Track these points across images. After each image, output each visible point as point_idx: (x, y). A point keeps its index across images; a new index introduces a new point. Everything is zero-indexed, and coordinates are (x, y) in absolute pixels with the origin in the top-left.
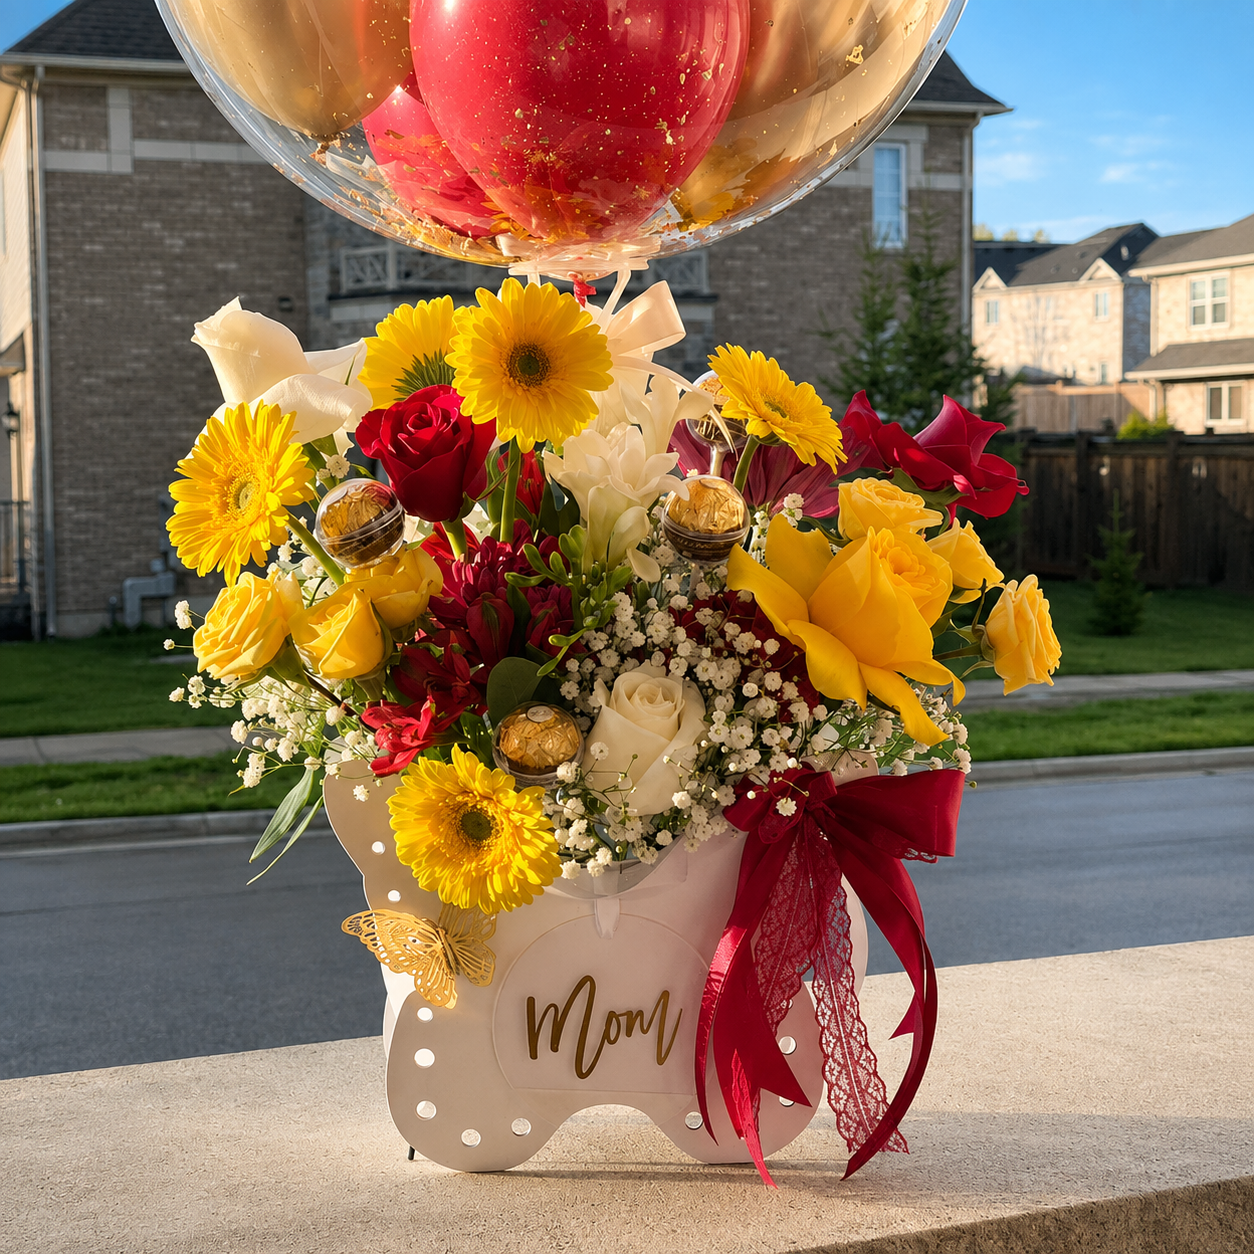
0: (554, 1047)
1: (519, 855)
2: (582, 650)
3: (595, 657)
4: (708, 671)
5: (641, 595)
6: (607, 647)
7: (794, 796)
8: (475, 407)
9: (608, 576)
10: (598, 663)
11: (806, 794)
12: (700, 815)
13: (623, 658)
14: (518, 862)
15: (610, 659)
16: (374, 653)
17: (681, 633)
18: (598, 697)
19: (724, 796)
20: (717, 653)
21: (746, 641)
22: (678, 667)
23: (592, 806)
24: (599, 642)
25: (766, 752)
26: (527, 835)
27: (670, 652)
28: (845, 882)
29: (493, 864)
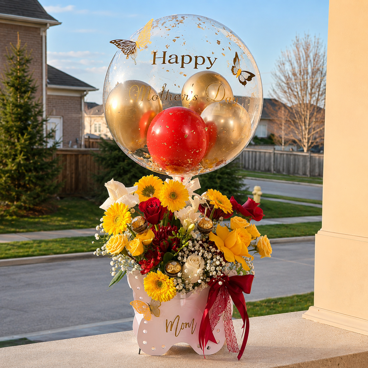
0: (171, 330)
1: (168, 291)
2: (182, 251)
3: (184, 252)
4: (206, 255)
5: (193, 240)
6: (187, 250)
7: (222, 281)
8: (164, 204)
9: (187, 236)
10: (185, 253)
11: (224, 281)
12: (203, 283)
13: (189, 252)
14: (168, 292)
15: (187, 252)
16: (142, 250)
17: (201, 248)
18: (185, 260)
19: (208, 280)
20: (208, 251)
21: (213, 250)
22: (200, 254)
23: (183, 281)
24: (185, 249)
25: (217, 271)
26: (170, 287)
27: (199, 251)
28: (230, 297)
29: (163, 292)
